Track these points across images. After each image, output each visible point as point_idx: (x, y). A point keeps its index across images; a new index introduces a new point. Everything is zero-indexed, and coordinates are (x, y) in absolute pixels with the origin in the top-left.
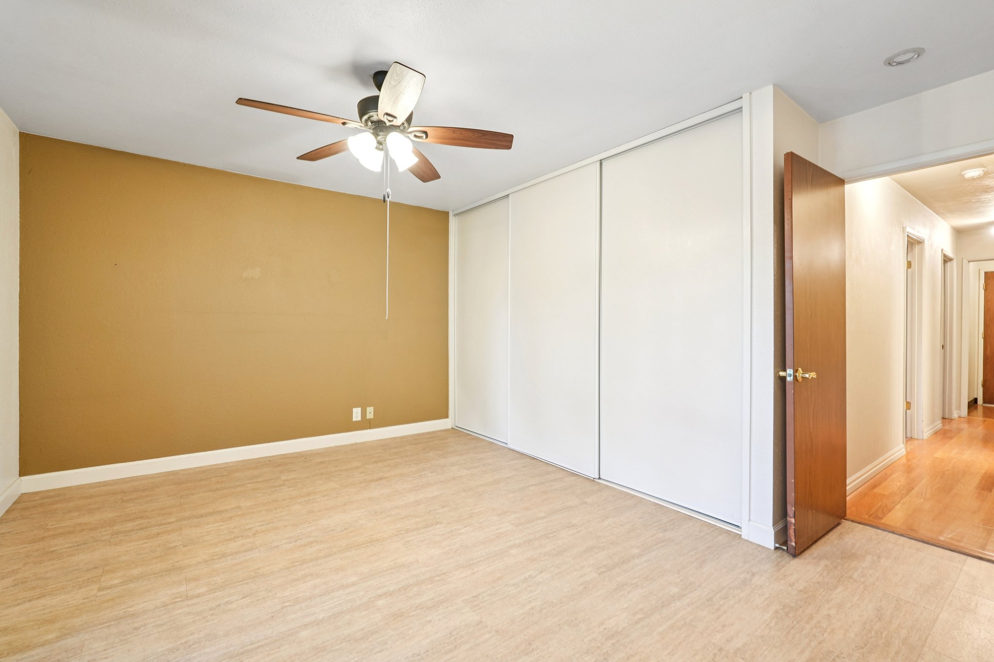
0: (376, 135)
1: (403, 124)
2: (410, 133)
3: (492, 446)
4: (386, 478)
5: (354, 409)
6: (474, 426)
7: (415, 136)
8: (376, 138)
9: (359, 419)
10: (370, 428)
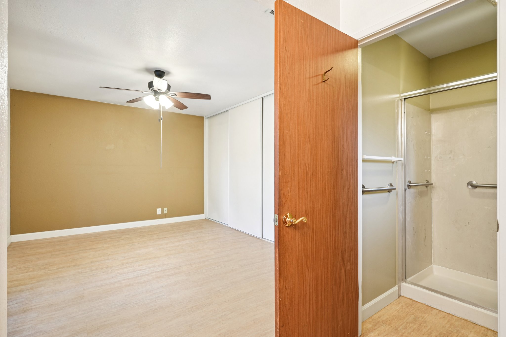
0: (155, 95)
1: (166, 91)
2: (169, 94)
3: (221, 226)
4: (168, 237)
5: (158, 209)
6: (214, 217)
7: (172, 95)
8: (155, 97)
9: (160, 213)
10: (165, 218)
